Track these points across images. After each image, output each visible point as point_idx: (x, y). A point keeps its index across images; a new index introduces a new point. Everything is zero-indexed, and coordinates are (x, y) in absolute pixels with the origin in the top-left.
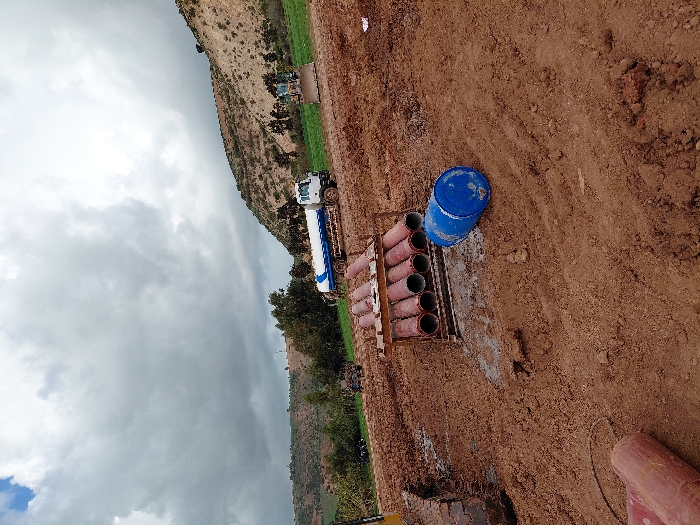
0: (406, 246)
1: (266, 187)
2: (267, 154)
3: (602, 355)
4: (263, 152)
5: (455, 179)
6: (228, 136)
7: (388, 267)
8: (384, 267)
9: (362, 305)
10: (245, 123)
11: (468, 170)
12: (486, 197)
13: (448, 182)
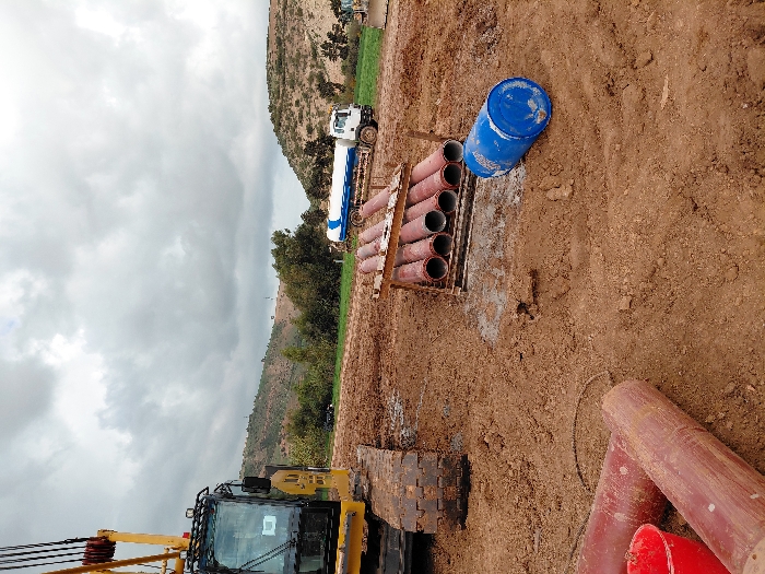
0: (437, 178)
1: (301, 117)
2: (311, 80)
3: (625, 300)
4: (307, 75)
5: (516, 91)
6: (274, 47)
7: (409, 205)
8: (406, 202)
9: (369, 248)
10: (296, 38)
11: (534, 85)
12: (544, 122)
13: (507, 92)
